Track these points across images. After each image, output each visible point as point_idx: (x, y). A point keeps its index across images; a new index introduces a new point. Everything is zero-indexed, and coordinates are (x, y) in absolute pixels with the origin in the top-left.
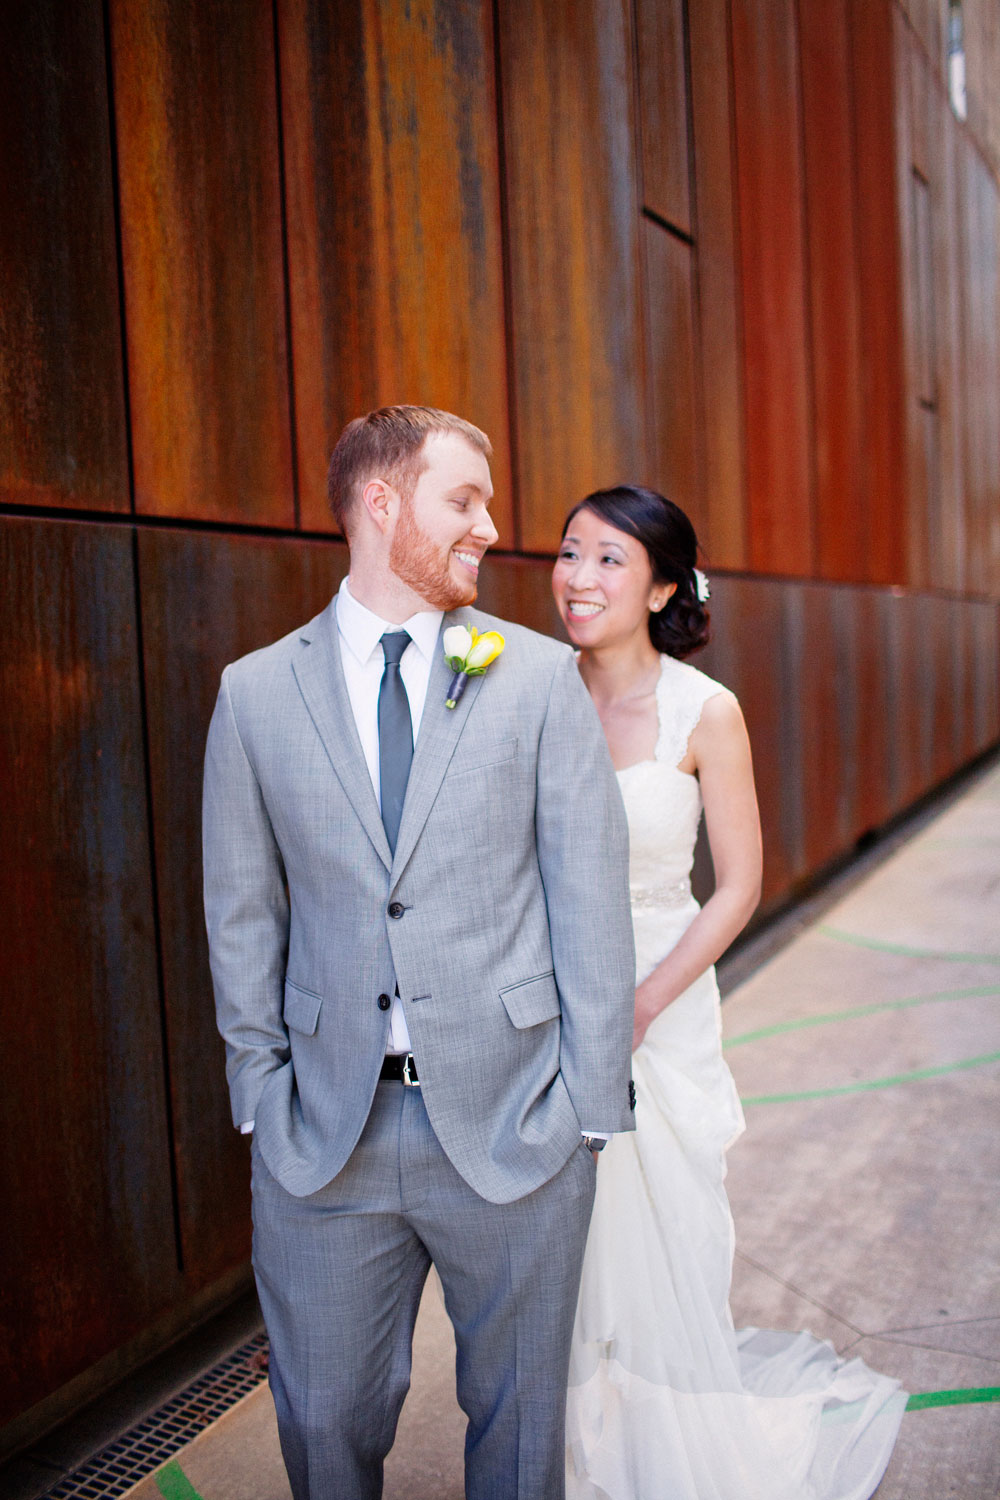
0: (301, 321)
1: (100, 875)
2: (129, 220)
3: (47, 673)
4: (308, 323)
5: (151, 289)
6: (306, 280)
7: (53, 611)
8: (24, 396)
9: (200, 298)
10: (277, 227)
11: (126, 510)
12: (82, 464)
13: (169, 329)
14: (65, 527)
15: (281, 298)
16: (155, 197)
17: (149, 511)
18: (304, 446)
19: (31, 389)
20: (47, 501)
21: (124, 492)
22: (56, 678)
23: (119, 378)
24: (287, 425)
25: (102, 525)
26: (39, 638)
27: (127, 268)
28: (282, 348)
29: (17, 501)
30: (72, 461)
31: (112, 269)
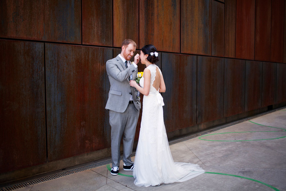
0: (141, 21)
1: (105, 91)
2: (114, 10)
3: (100, 65)
4: (142, 22)
5: (117, 19)
6: (142, 16)
7: (101, 58)
8: (99, 33)
9: (125, 19)
10: (138, 9)
11: (112, 46)
12: (106, 41)
13: (120, 23)
14: (103, 48)
15: (138, 18)
16: (118, 7)
17: (115, 46)
18: (141, 38)
19: (100, 32)
20: (101, 45)
21: (112, 44)
22: (101, 66)
23: (112, 30)
24: (138, 35)
25: (108, 48)
26: (99, 61)
27: (114, 16)
28: (138, 25)
29: (97, 45)
30: (105, 40)
31: (112, 16)
